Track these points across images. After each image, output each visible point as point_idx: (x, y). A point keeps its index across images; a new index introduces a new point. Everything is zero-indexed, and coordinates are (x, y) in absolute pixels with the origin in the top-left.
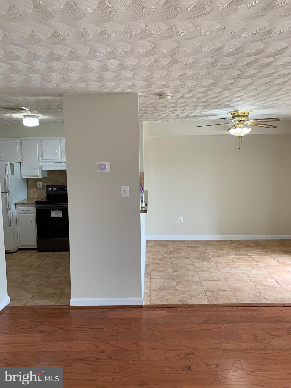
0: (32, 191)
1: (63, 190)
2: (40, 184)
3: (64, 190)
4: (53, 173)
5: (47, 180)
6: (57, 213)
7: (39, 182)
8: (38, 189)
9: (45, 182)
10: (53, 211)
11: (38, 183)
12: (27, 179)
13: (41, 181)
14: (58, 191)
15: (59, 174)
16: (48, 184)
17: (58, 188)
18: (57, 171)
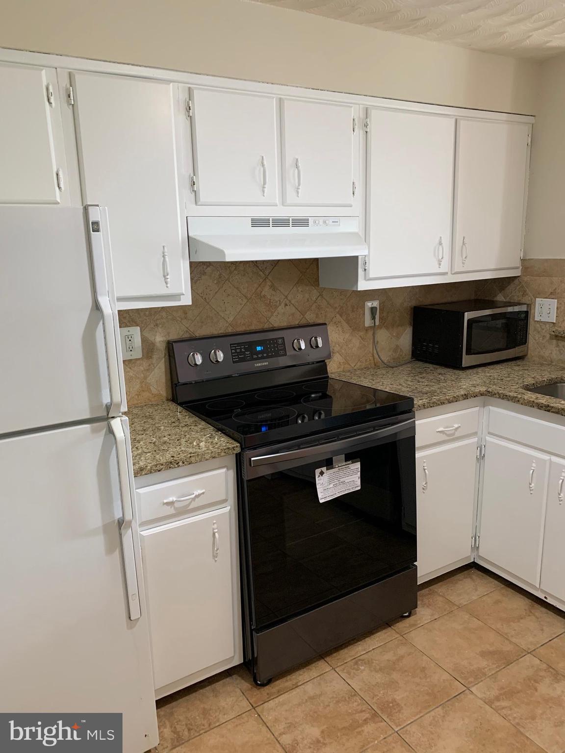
2: (133, 338)
3: (255, 356)
6: (341, 473)
7: (127, 326)
10: (324, 469)
13: (135, 323)
14: (234, 362)
15: (217, 283)
16: (169, 333)
17: (231, 350)
18: (209, 270)
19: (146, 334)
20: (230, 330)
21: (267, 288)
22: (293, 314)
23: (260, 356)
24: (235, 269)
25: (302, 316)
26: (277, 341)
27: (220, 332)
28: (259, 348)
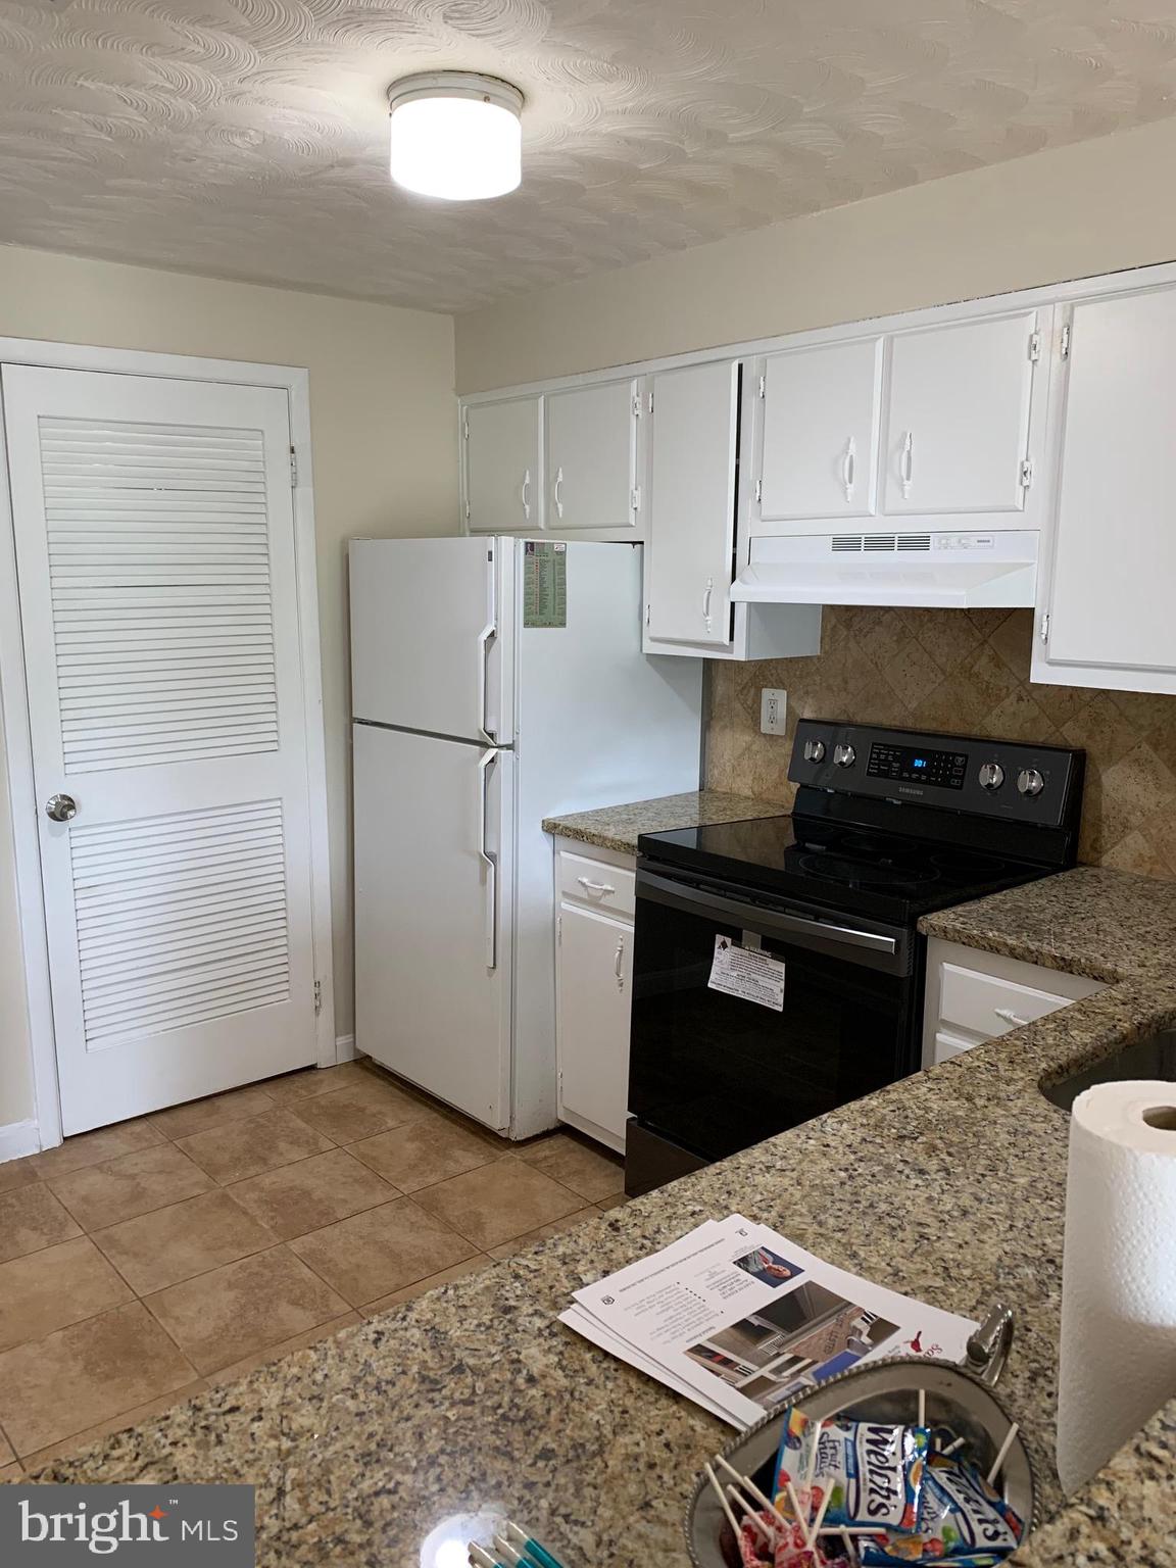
0: (732, 743)
1: (902, 770)
2: (775, 705)
3: (906, 775)
4: (860, 630)
5: (817, 678)
6: (753, 964)
7: (773, 687)
8: (765, 735)
9: (807, 693)
10: (729, 941)
11: (767, 693)
12: (708, 662)
13: (783, 684)
14: (869, 774)
15: (897, 641)
16: (820, 708)
17: (872, 752)
18: (887, 618)
19: (793, 704)
20: (910, 724)
21: (984, 660)
22: (1034, 720)
23: (914, 776)
24: (930, 620)
25: (1053, 728)
26: (953, 759)
27: (893, 723)
28: (918, 763)
